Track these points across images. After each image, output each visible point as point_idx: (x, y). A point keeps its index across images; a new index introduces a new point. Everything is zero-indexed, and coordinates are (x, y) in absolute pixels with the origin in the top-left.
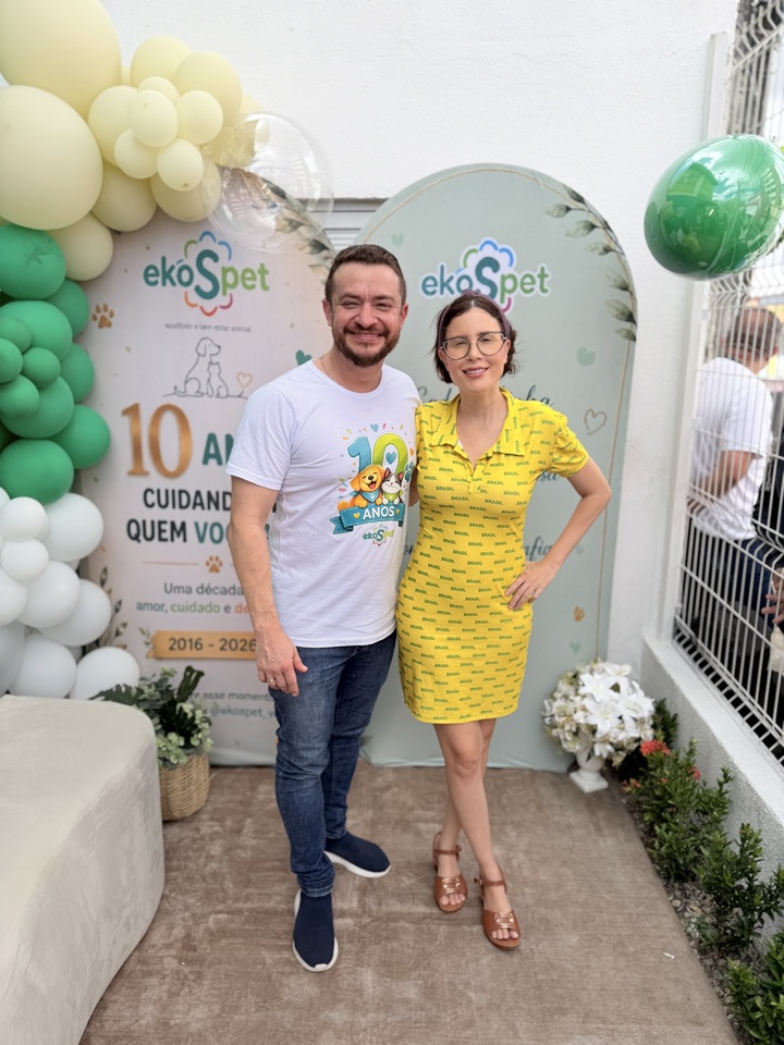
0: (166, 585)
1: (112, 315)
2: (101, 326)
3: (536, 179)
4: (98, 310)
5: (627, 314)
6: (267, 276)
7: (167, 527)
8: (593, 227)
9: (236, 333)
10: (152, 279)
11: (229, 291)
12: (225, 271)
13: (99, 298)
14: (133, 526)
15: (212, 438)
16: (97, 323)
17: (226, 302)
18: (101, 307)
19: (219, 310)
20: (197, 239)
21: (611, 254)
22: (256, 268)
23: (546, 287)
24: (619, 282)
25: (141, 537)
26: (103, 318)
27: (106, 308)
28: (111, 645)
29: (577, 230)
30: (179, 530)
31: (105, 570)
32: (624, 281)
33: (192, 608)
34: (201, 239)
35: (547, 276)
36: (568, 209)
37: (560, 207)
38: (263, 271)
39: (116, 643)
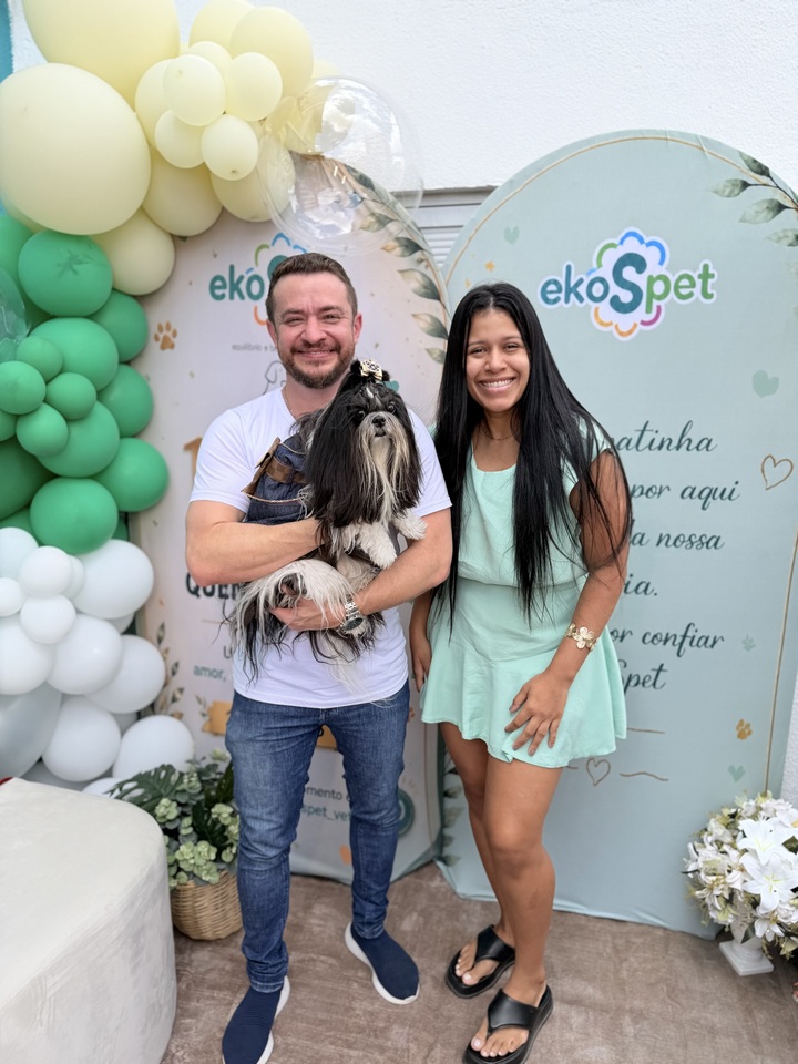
0: (225, 649)
1: (175, 334)
2: (163, 347)
3: (701, 145)
4: (160, 329)
8: (781, 207)
10: (218, 292)
13: (158, 315)
16: (159, 344)
18: (164, 326)
20: (269, 243)
25: (201, 592)
26: (166, 339)
27: (168, 327)
28: (165, 714)
29: (757, 212)
31: (162, 627)
34: (273, 244)
36: (745, 185)
37: (733, 183)
39: (171, 710)
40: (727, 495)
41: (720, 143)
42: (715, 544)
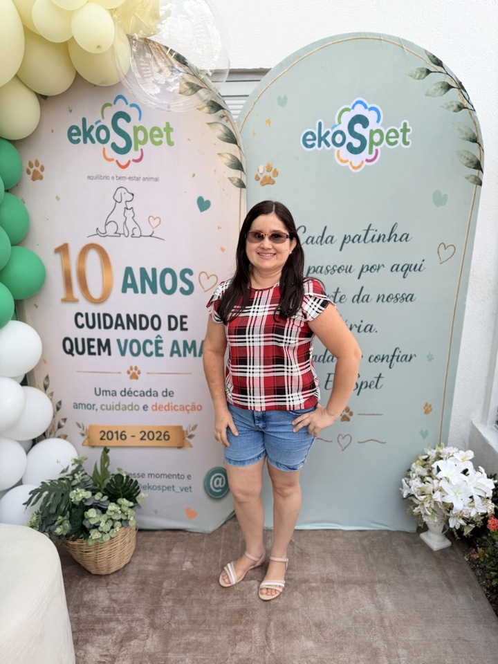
0: (95, 389)
1: (42, 169)
2: (34, 179)
3: (402, 45)
4: (31, 165)
5: (475, 163)
6: (171, 133)
7: (95, 343)
8: (449, 87)
9: (146, 182)
10: (75, 138)
11: (140, 147)
12: (136, 130)
13: (31, 155)
14: (68, 343)
15: (129, 271)
16: (31, 175)
17: (137, 155)
18: (34, 163)
19: (132, 163)
20: (112, 103)
21: (464, 110)
22: (162, 126)
23: (407, 140)
24: (470, 134)
25: (74, 352)
26: (35, 171)
27: (37, 164)
28: (54, 437)
29: (435, 90)
30: (105, 346)
31: (47, 377)
32: (474, 134)
33: (118, 407)
34: (115, 103)
35: (409, 130)
36: (428, 72)
37: (421, 70)
38: (169, 129)
39: (58, 434)
40: (417, 268)
41: (413, 43)
42: (411, 299)
